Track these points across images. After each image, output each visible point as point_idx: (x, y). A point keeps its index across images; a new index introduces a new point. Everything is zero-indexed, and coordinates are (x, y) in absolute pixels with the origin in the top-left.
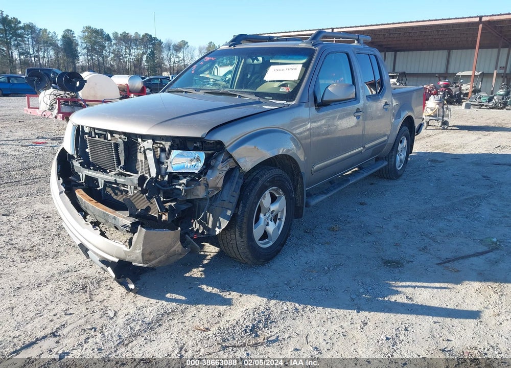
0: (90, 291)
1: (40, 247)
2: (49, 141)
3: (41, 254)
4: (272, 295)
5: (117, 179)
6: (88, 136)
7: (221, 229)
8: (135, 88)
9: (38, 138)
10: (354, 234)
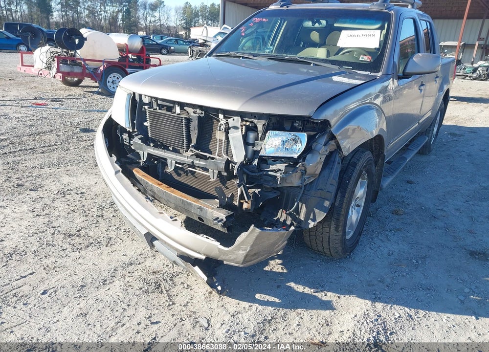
0: (167, 291)
1: (87, 231)
2: (49, 102)
3: (91, 241)
4: (373, 297)
5: (195, 162)
6: (149, 108)
7: (316, 222)
8: (134, 47)
9: (36, 98)
10: (420, 219)
